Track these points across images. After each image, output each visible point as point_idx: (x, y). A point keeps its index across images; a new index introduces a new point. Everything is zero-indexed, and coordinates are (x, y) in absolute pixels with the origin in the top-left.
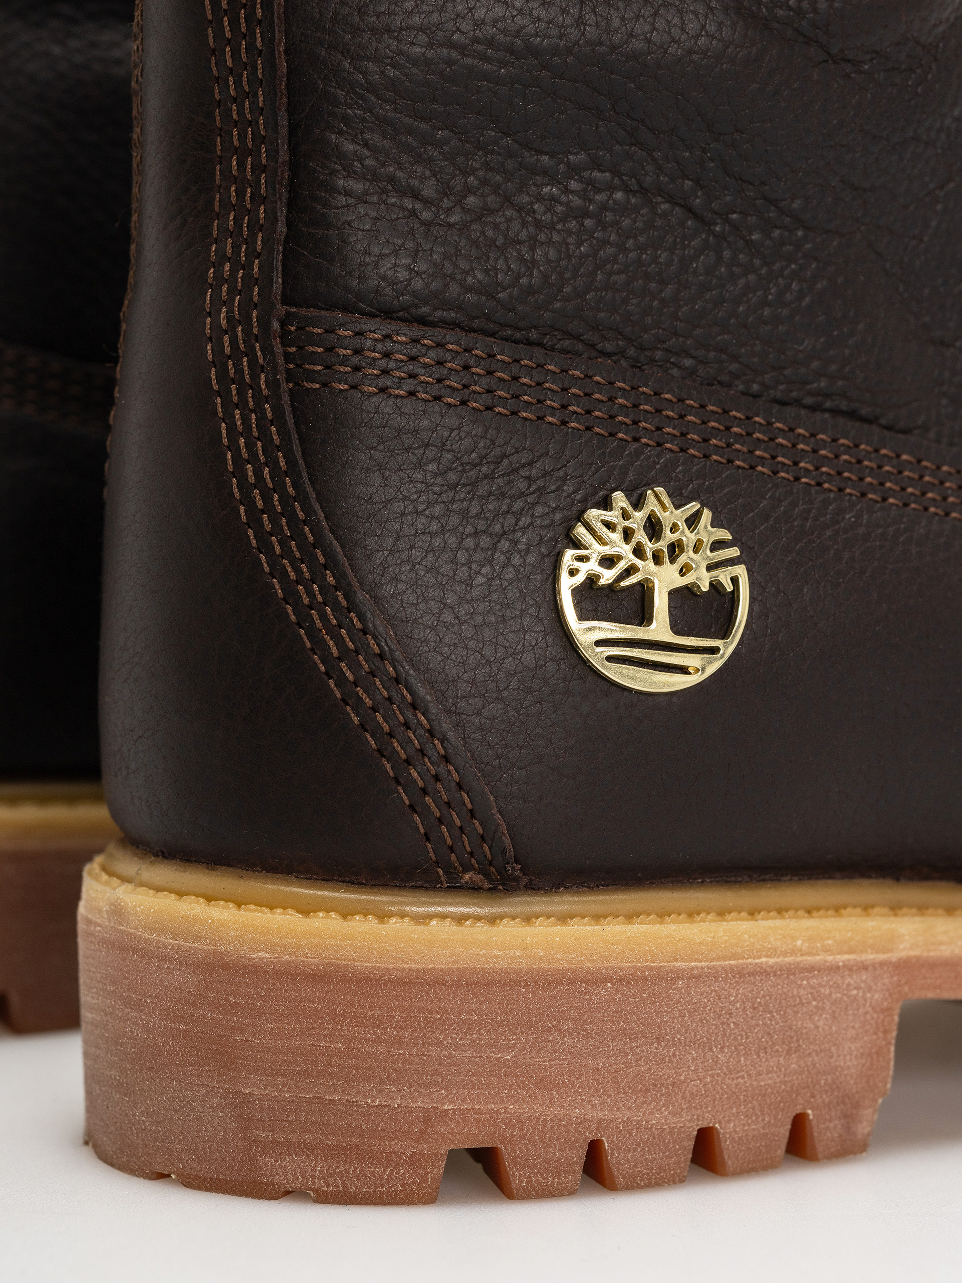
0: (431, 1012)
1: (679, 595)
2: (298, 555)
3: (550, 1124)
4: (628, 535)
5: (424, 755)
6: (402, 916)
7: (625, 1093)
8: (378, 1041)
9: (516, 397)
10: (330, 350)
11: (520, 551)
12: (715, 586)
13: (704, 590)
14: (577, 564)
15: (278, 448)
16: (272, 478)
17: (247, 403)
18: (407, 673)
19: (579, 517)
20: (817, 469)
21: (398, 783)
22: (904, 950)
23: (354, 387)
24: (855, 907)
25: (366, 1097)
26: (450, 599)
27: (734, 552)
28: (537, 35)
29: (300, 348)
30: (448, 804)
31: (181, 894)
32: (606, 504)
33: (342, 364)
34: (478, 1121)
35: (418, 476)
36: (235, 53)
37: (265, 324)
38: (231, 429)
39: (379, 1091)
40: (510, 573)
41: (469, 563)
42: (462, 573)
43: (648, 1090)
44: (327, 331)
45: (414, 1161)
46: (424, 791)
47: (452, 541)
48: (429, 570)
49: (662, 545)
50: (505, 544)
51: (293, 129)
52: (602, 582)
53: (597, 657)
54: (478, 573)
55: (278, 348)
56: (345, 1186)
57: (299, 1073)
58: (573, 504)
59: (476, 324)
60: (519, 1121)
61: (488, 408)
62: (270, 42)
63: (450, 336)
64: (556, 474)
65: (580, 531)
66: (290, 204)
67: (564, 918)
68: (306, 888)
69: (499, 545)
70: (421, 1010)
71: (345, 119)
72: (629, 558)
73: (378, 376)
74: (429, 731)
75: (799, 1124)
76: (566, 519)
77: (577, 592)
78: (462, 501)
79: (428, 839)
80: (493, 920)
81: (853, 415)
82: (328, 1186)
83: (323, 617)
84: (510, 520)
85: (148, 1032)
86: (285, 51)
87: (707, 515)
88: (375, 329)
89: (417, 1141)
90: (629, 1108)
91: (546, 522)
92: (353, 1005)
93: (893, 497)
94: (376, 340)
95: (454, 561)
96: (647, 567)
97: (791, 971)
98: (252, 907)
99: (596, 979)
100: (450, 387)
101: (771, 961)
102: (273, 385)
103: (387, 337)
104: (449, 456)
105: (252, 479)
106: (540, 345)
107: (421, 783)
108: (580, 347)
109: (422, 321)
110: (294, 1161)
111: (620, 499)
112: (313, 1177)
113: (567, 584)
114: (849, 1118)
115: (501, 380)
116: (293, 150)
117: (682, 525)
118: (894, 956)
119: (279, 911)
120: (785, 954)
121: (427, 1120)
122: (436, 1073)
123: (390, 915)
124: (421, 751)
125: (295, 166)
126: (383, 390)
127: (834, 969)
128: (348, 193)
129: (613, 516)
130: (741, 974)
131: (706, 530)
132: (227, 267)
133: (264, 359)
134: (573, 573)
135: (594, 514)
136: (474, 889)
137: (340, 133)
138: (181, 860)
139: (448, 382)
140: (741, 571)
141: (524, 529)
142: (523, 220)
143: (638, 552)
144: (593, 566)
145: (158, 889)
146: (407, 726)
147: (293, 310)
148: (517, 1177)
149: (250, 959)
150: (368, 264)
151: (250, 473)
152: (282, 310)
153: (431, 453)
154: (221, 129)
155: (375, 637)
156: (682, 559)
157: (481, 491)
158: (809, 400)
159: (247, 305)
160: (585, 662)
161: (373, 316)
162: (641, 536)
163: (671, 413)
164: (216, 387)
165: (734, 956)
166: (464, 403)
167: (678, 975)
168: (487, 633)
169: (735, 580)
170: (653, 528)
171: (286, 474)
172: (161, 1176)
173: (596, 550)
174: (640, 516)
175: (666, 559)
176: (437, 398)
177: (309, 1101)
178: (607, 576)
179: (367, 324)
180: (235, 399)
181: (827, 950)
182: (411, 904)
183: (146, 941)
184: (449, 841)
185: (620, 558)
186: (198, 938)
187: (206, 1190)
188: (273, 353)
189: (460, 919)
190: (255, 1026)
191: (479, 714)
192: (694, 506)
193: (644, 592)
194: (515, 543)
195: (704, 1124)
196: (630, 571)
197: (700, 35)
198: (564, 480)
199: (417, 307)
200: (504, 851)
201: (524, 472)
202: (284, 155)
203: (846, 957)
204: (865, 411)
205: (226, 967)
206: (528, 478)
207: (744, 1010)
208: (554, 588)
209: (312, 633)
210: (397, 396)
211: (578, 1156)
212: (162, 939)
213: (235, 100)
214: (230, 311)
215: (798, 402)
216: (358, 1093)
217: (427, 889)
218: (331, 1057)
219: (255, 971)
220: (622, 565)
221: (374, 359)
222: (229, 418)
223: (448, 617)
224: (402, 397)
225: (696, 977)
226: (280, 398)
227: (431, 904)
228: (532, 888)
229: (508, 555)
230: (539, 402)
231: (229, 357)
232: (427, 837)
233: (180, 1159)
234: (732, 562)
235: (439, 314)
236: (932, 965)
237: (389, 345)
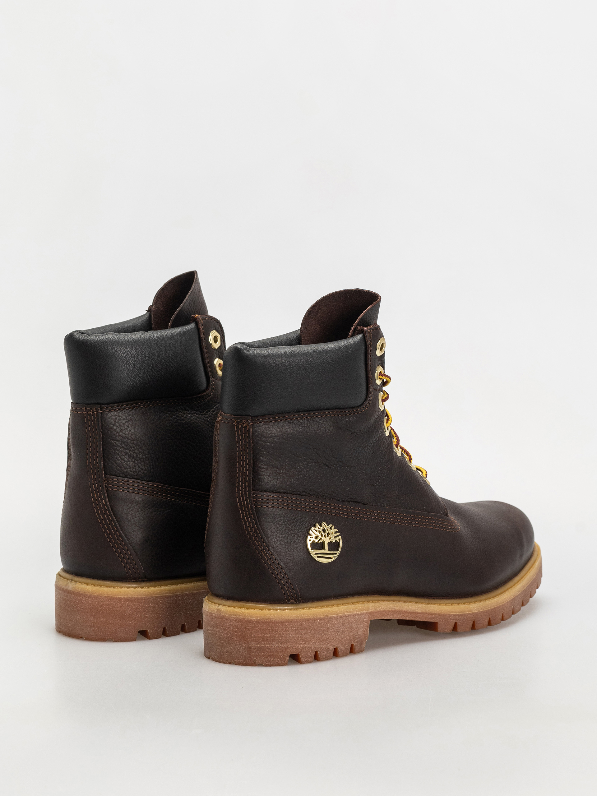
0: (286, 628)
1: (329, 544)
2: (258, 540)
3: (308, 649)
4: (319, 532)
5: (284, 578)
6: (273, 609)
7: (322, 642)
8: (276, 634)
9: (297, 506)
10: (262, 499)
11: (299, 536)
12: (336, 541)
13: (334, 542)
14: (311, 539)
15: (253, 519)
16: (252, 525)
17: (246, 510)
18: (280, 562)
19: (310, 529)
20: (352, 514)
21: (279, 584)
22: (371, 610)
23: (267, 507)
24: (361, 602)
25: (274, 645)
26: (287, 547)
27: (339, 534)
28: (299, 435)
29: (256, 499)
30: (289, 587)
31: (234, 607)
32: (315, 526)
33: (265, 502)
34: (295, 649)
35: (280, 523)
36: (242, 442)
37: (249, 495)
38: (243, 515)
39: (277, 644)
40: (297, 541)
41: (290, 539)
42: (289, 541)
43: (326, 641)
44: (262, 496)
45: (284, 657)
46: (284, 585)
47: (287, 535)
48: (283, 542)
49: (326, 534)
50: (296, 535)
51: (253, 456)
52: (315, 542)
53: (315, 556)
54: (292, 541)
55: (252, 500)
56: (270, 663)
57: (261, 641)
58: (308, 526)
59: (288, 492)
60: (302, 648)
61: (292, 509)
62: (249, 440)
63: (285, 495)
64: (305, 521)
65: (311, 532)
66: (253, 471)
67: (310, 608)
68: (261, 605)
69: (295, 536)
70: (285, 628)
71: (264, 454)
72: (320, 537)
73: (272, 504)
74: (285, 573)
75: (352, 646)
76: (307, 530)
77: (311, 544)
78: (288, 528)
79: (285, 594)
80: (297, 609)
81: (357, 502)
82: (267, 663)
83: (264, 552)
84: (297, 531)
85: (228, 635)
86: (252, 442)
87: (333, 527)
88: (271, 495)
89: (284, 653)
90: (322, 645)
91: (304, 530)
92: (272, 627)
93: (366, 519)
94: (271, 497)
95: (287, 539)
96: (323, 539)
97: (350, 616)
98: (250, 609)
99: (316, 620)
100: (285, 505)
101: (347, 614)
102: (252, 507)
103: (273, 496)
104: (286, 519)
105: (248, 525)
106: (300, 495)
107: (283, 584)
108: (307, 494)
109: (279, 492)
110: (260, 658)
111: (317, 525)
112: (264, 661)
113: (309, 543)
114: (361, 644)
115: (294, 503)
116: (253, 461)
117: (329, 529)
118: (369, 611)
119: (256, 610)
120: (349, 612)
121: (286, 649)
122: (287, 640)
123: (271, 609)
124: (283, 577)
125: (254, 464)
126: (273, 507)
127: (358, 615)
128: (264, 468)
129: (317, 529)
130: (342, 617)
131: (334, 530)
132: (240, 483)
133: (250, 502)
134: (310, 540)
135: (313, 528)
136: (293, 603)
137: (263, 457)
138: (232, 600)
139: (284, 504)
140: (340, 537)
141: (300, 532)
142: (296, 470)
143: (322, 535)
144: (314, 539)
145: (228, 606)
146: (280, 572)
147: (255, 492)
148: (302, 659)
149: (251, 619)
150: (269, 482)
151: (248, 524)
152: (253, 492)
153: (282, 518)
154: (238, 456)
155: (274, 556)
156: (329, 536)
157: (291, 525)
158: (349, 500)
159: (245, 491)
160: (312, 558)
161: (270, 492)
162: (322, 532)
163: (325, 506)
164: (239, 507)
165: (340, 613)
166: (288, 508)
167: (331, 618)
168: (294, 553)
169: (339, 539)
170: (324, 530)
171: (255, 524)
172: (230, 663)
173: (314, 536)
174: (322, 528)
175: (327, 537)
176: (283, 508)
177: (263, 647)
178: (316, 541)
179: (269, 494)
180: (244, 509)
181: (357, 611)
182: (277, 607)
183: (227, 617)
184: (289, 594)
185: (318, 537)
186: (239, 616)
187: (241, 665)
188: (251, 501)
189: (291, 609)
190: (252, 632)
191: (293, 569)
192: (331, 525)
193: (323, 543)
194: (298, 535)
195: (335, 647)
196: (321, 539)
197: (329, 432)
198: (306, 522)
199: (278, 490)
200: (299, 596)
201: (299, 521)
202: (252, 462)
203: (360, 612)
204: (359, 501)
205: (246, 621)
206: (300, 522)
207: (342, 624)
208: (306, 543)
209: (262, 555)
210: (275, 508)
211: (313, 655)
212: (231, 616)
213: (241, 451)
214: (242, 492)
215: (347, 501)
216: (273, 644)
217: (284, 604)
218: (267, 638)
219: (252, 622)
220: (319, 538)
221: (271, 501)
222: (242, 513)
223: (287, 551)
224: (276, 508)
225: (334, 618)
226: (253, 509)
227: (285, 607)
228: (303, 602)
229: (297, 537)
230: (301, 506)
231: (242, 501)
232: (284, 594)
233: (235, 660)
234: (338, 536)
235: (282, 491)
236: (376, 612)
237: (274, 498)
